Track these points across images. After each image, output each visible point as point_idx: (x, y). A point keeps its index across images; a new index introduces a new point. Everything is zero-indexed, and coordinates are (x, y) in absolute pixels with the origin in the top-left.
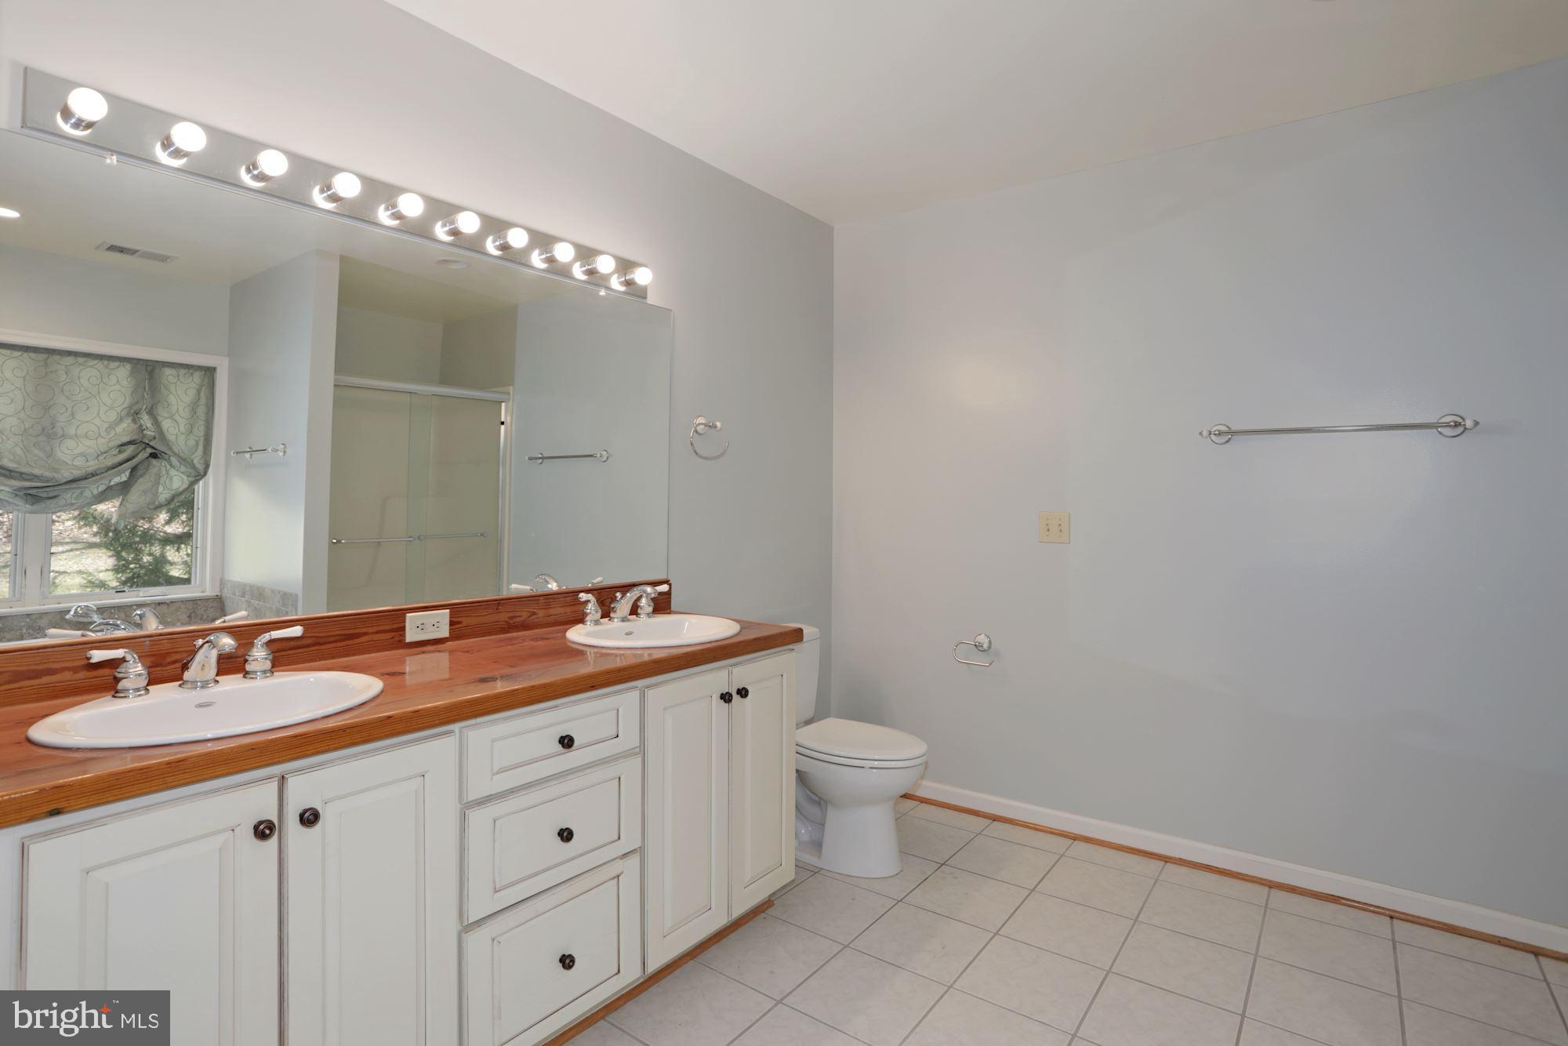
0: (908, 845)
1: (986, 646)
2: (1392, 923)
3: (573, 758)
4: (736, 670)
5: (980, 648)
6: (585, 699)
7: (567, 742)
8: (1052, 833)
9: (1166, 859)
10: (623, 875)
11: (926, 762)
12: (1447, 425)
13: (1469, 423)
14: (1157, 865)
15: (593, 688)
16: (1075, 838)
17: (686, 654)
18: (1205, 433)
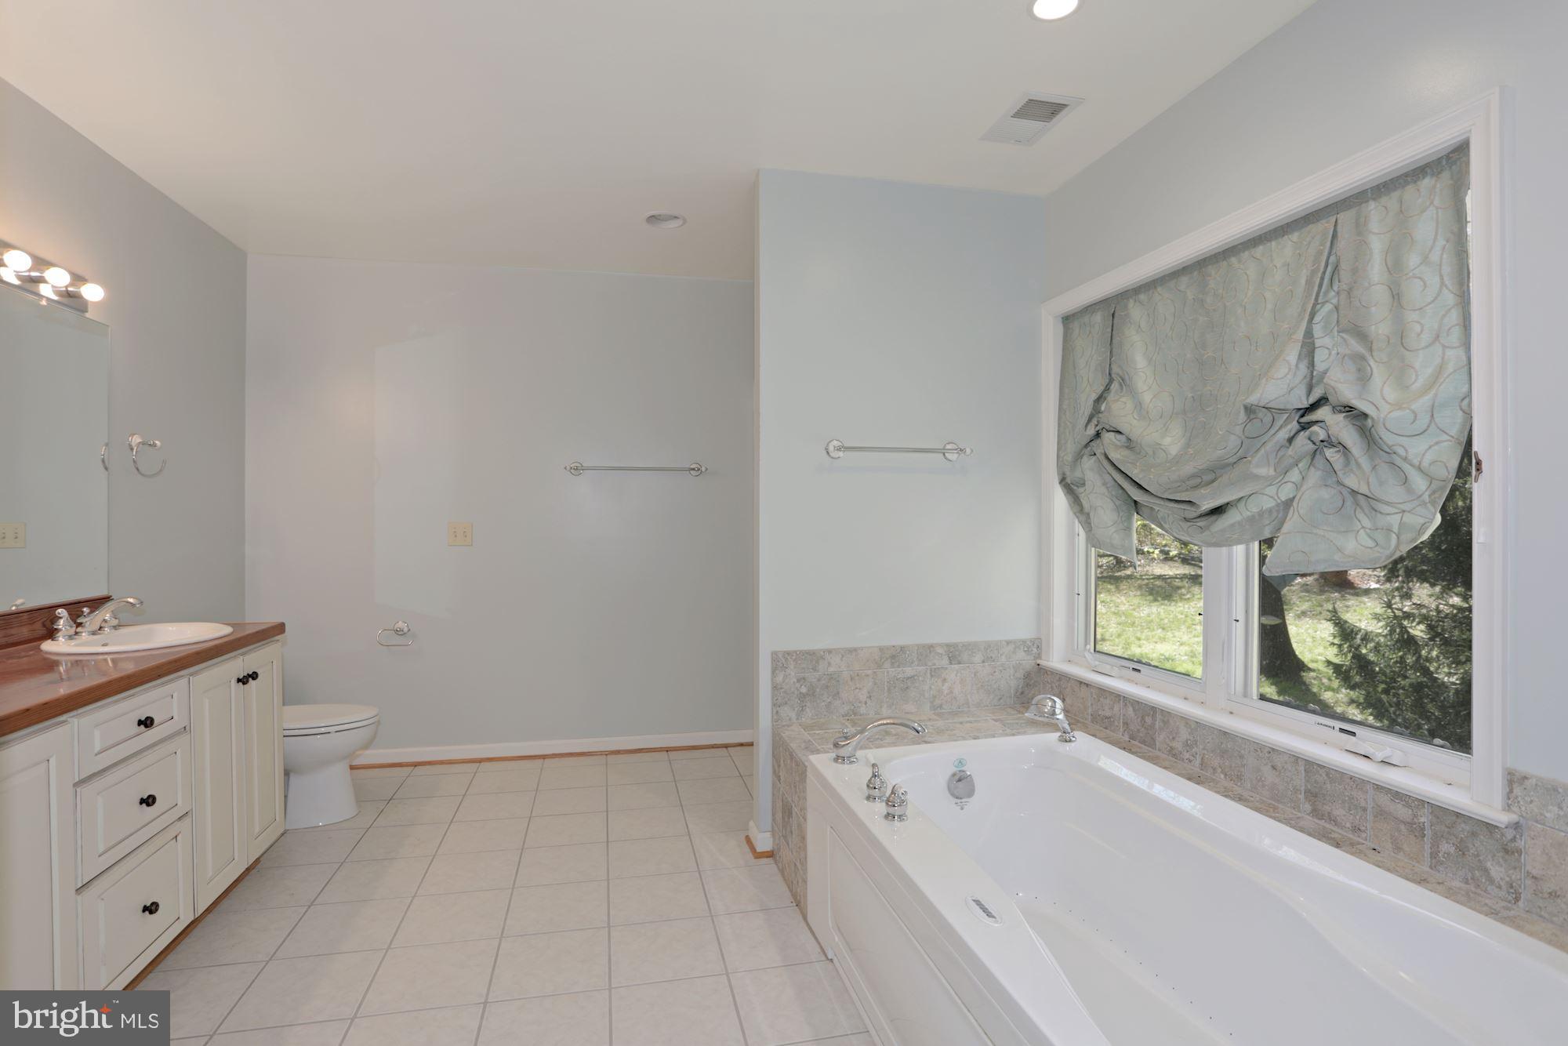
0: (361, 796)
1: (406, 630)
2: (668, 755)
3: (152, 735)
4: (247, 657)
5: (400, 633)
6: (151, 687)
7: (147, 723)
8: (463, 762)
9: (544, 757)
10: (180, 835)
11: (379, 721)
12: (694, 469)
13: (703, 469)
14: (540, 761)
15: (160, 676)
16: (480, 761)
17: (216, 646)
18: (568, 468)
